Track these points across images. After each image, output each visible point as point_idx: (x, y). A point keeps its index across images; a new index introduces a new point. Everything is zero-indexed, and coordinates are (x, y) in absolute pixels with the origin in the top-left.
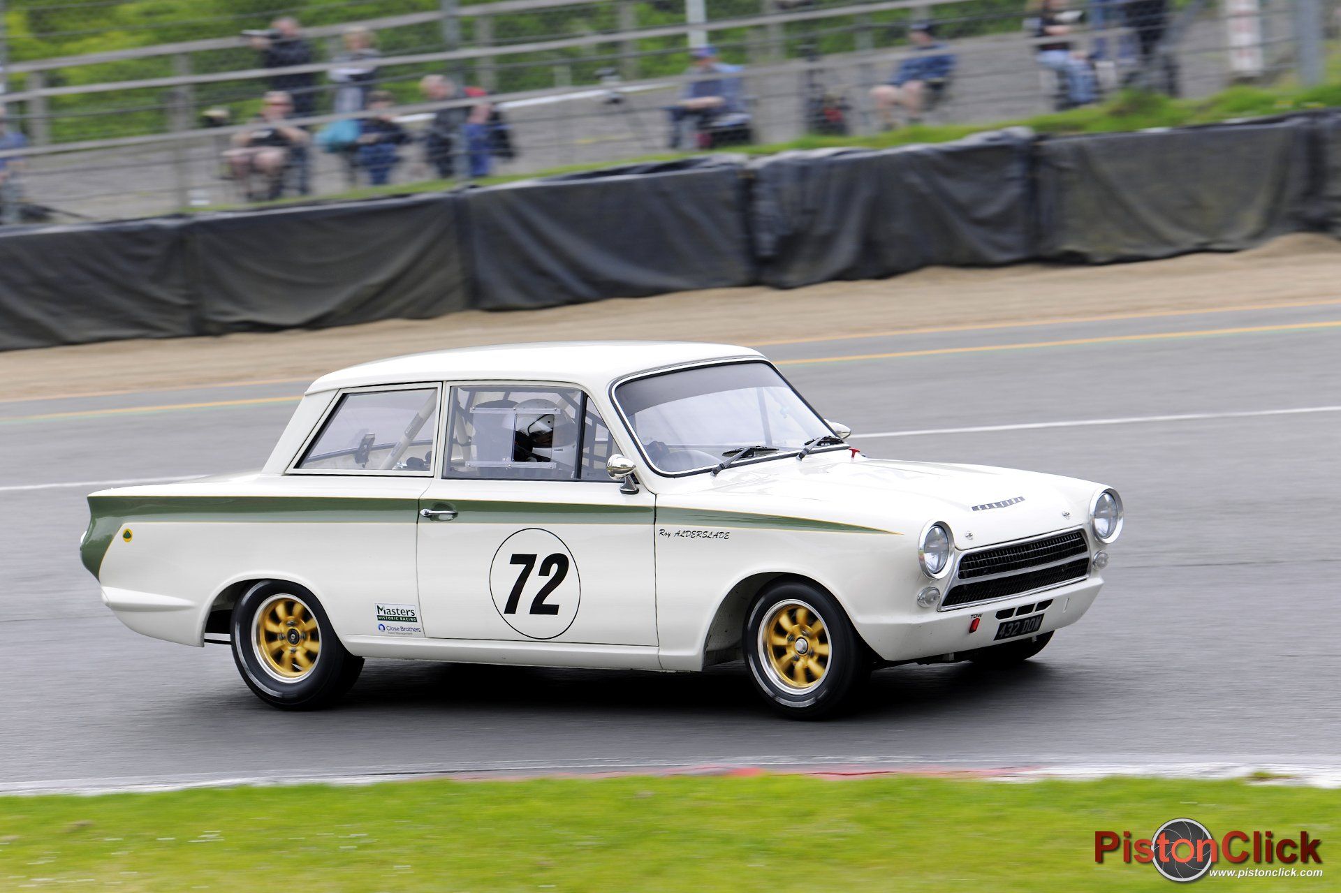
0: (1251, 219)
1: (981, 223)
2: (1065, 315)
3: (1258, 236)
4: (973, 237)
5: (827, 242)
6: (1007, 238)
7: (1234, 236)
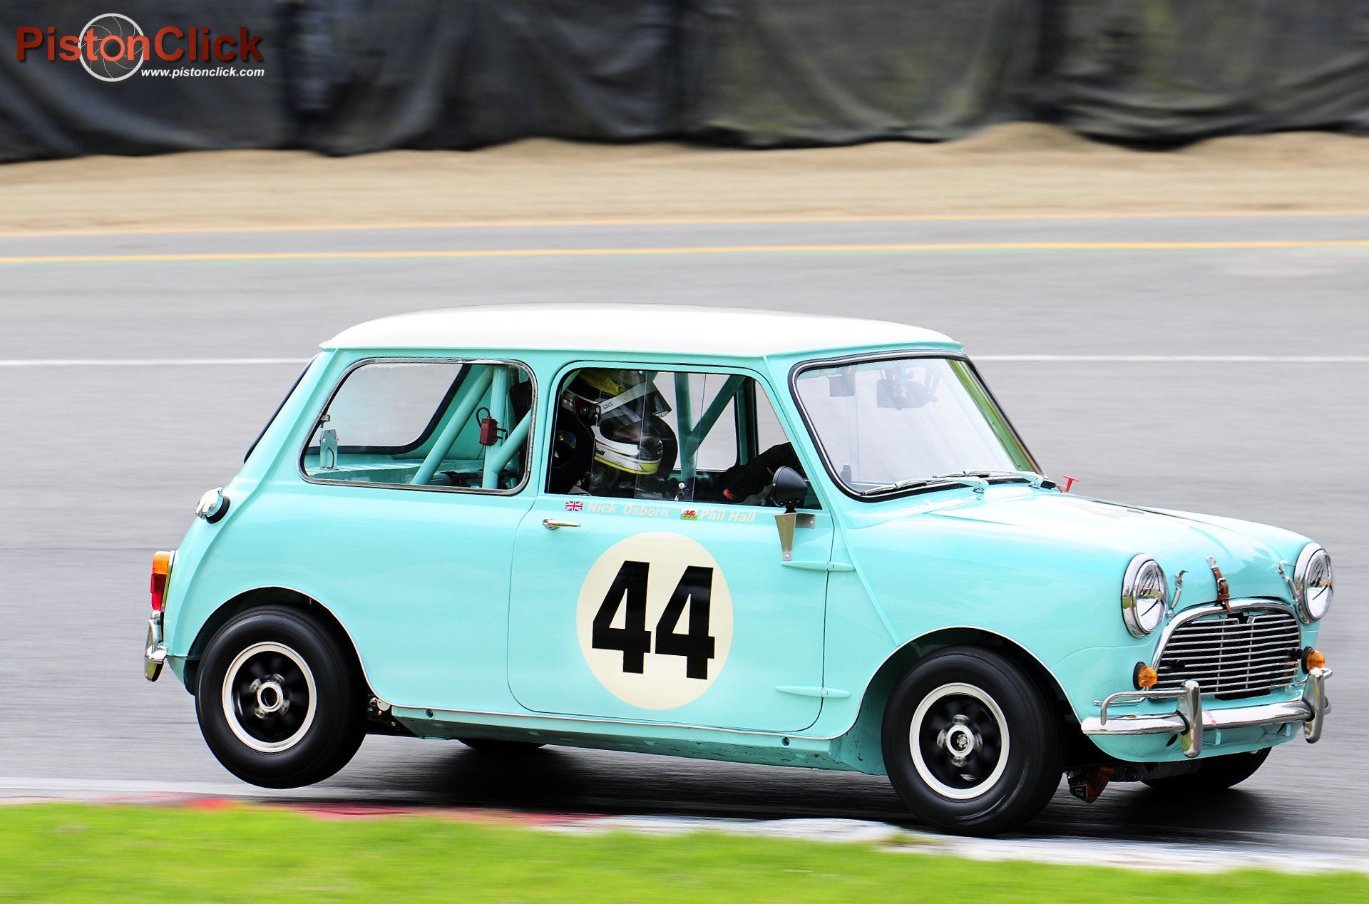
0: (961, 100)
1: (606, 82)
2: (709, 213)
3: (971, 123)
4: (592, 102)
5: (394, 97)
6: (637, 105)
7: (939, 120)
